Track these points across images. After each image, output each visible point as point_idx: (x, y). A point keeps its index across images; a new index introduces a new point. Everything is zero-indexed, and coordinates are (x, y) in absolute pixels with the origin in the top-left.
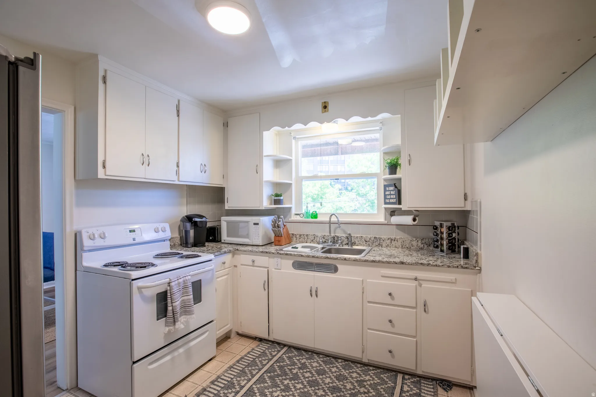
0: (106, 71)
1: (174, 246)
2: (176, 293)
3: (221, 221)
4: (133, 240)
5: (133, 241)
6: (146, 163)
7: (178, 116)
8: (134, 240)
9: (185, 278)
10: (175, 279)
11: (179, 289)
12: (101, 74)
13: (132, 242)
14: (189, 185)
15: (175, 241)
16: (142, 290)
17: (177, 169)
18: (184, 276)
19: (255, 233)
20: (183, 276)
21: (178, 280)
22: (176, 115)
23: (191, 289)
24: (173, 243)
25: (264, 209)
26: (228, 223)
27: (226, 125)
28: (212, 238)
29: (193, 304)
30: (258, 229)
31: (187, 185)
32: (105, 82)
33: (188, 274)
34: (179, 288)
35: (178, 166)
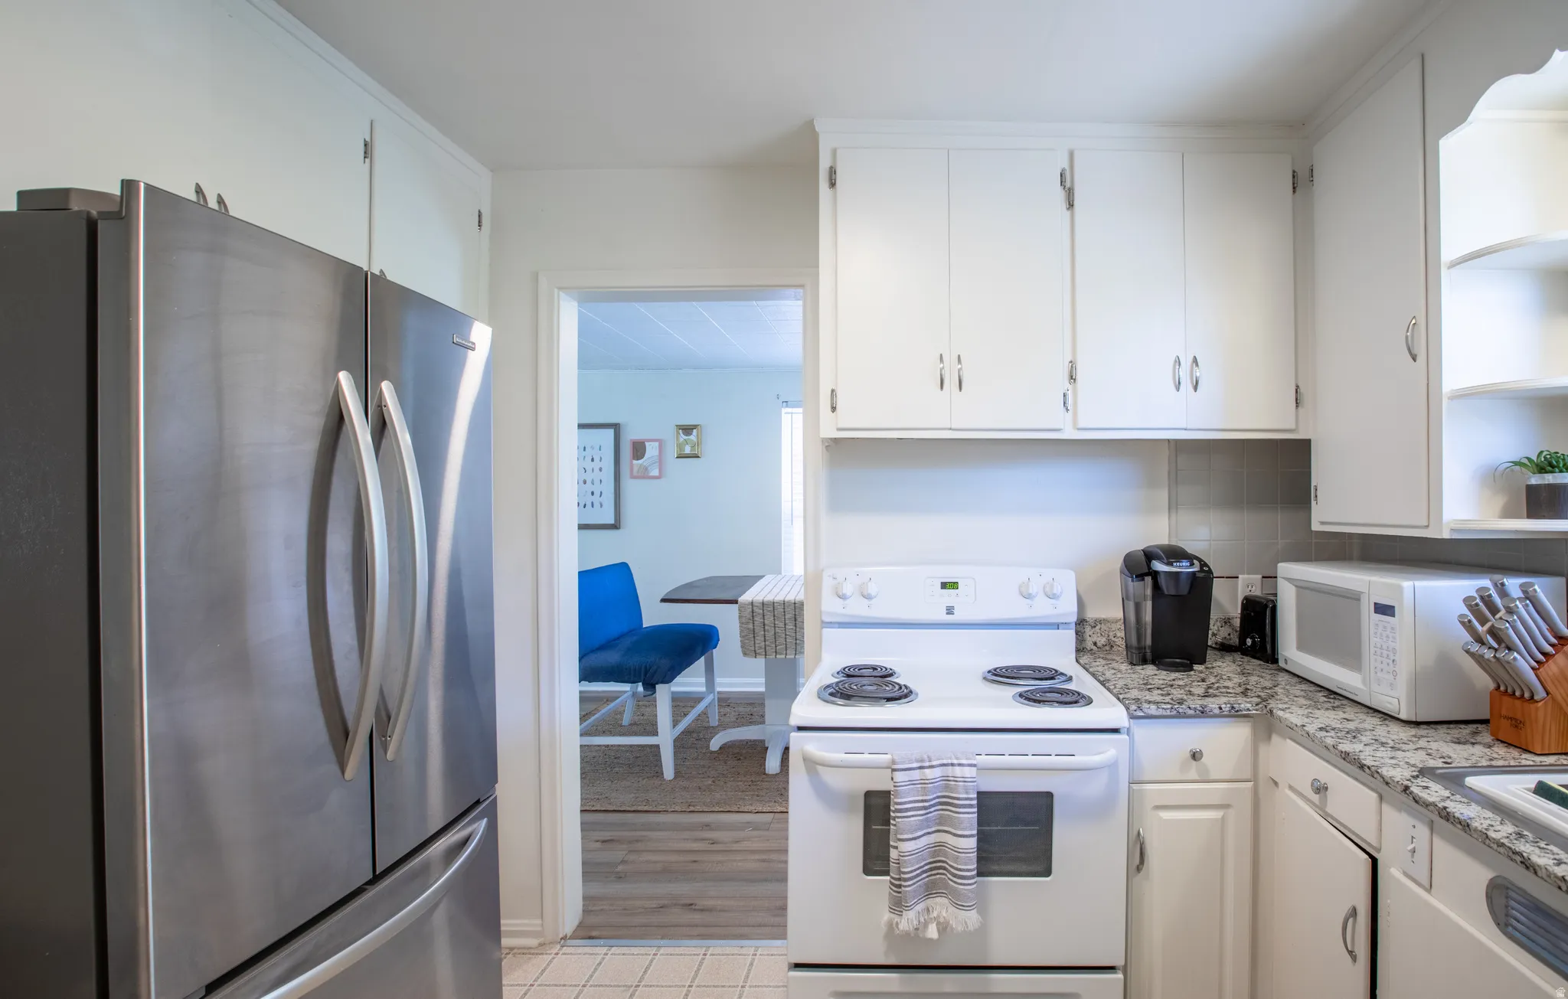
0: (834, 152)
1: (1107, 648)
2: (907, 810)
3: (1279, 579)
4: (945, 611)
5: (947, 614)
6: (951, 382)
7: (1071, 205)
8: (950, 611)
9: (949, 771)
10: (911, 762)
11: (923, 801)
12: (824, 164)
13: (943, 617)
14: (1177, 441)
15: (1111, 634)
16: (819, 768)
17: (1067, 385)
18: (950, 761)
19: (1378, 650)
20: (945, 762)
21: (921, 768)
22: (1064, 205)
23: (971, 816)
24: (1104, 639)
25: (1446, 535)
26: (1303, 588)
27: (1301, 181)
28: (1254, 642)
29: (975, 872)
30: (1391, 635)
31: (1168, 440)
32: (833, 184)
33: (967, 759)
34: (921, 798)
35: (1072, 378)
